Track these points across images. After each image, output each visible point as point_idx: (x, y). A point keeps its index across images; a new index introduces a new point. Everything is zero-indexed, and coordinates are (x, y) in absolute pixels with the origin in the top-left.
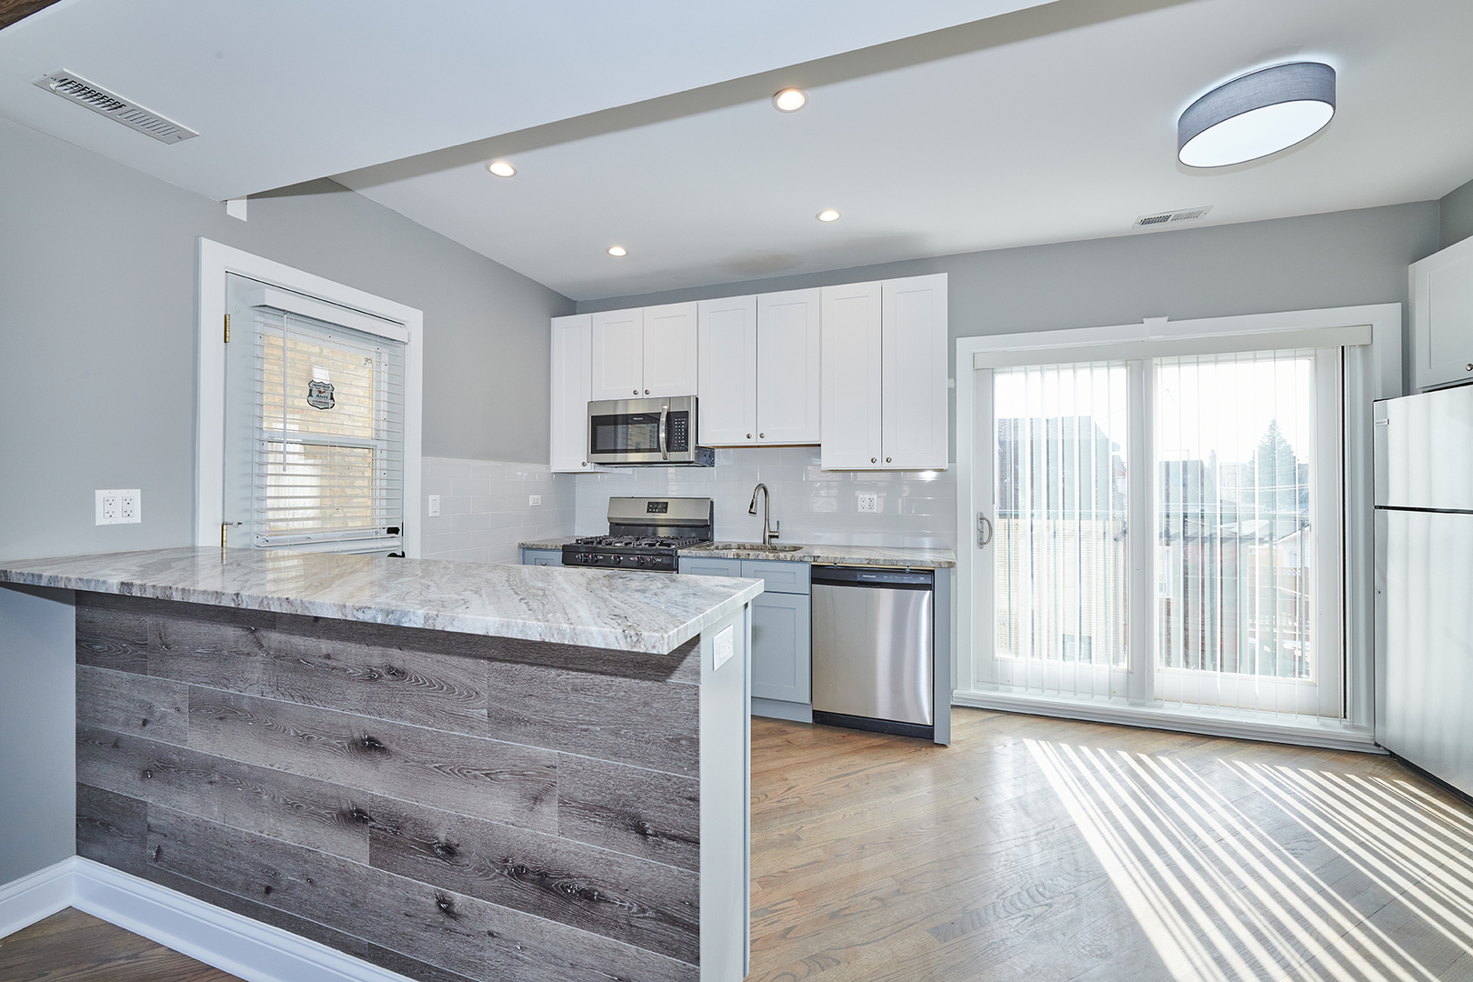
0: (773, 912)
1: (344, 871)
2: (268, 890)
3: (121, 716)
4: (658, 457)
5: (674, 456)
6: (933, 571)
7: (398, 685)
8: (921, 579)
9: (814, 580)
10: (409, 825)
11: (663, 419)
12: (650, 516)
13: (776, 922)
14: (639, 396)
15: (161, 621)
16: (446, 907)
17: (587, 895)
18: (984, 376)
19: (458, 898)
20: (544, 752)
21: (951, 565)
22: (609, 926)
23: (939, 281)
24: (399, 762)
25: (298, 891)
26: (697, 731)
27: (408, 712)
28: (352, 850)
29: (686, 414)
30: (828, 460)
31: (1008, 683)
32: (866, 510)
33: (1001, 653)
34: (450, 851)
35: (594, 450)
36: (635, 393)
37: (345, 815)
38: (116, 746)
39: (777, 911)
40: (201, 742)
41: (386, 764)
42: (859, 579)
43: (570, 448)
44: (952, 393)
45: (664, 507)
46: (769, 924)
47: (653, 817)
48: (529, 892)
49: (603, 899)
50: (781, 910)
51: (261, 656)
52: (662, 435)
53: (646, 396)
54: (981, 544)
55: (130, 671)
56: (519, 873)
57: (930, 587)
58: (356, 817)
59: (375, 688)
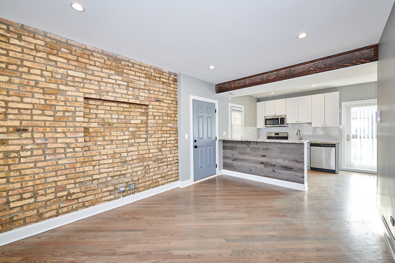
1: (260, 168)
2: (250, 171)
3: (229, 155)
4: (278, 125)
5: (282, 125)
6: (335, 144)
7: (268, 150)
8: (333, 145)
9: (311, 146)
10: (269, 163)
11: (280, 119)
12: (275, 136)
14: (274, 115)
15: (235, 145)
16: (274, 171)
17: (291, 168)
18: (348, 109)
19: (275, 170)
20: (286, 156)
21: (339, 143)
22: (294, 171)
23: (337, 93)
24: (268, 157)
25: (254, 171)
26: (304, 152)
27: (269, 152)
28: (262, 166)
29: (284, 118)
30: (313, 125)
31: (354, 167)
32: (321, 134)
33: (352, 161)
34: (274, 165)
35: (266, 125)
36: (273, 115)
37: (260, 163)
38: (229, 158)
40: (241, 157)
41: (266, 158)
42: (320, 145)
43: (261, 124)
44: (340, 113)
45: (278, 134)
47: (299, 160)
48: (284, 168)
49: (293, 169)
51: (249, 148)
52: (279, 121)
53: (275, 115)
54: (348, 140)
55: (231, 150)
56: (283, 167)
57: (335, 147)
58: (262, 163)
59: (264, 150)
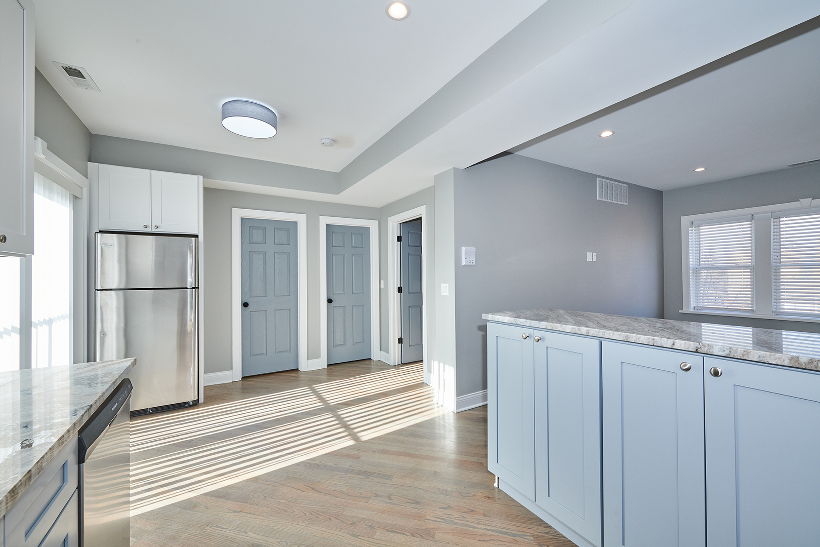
0: (443, 519)
13: (446, 514)
39: (440, 518)
46: (450, 515)
50: (438, 518)
